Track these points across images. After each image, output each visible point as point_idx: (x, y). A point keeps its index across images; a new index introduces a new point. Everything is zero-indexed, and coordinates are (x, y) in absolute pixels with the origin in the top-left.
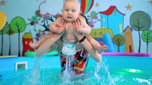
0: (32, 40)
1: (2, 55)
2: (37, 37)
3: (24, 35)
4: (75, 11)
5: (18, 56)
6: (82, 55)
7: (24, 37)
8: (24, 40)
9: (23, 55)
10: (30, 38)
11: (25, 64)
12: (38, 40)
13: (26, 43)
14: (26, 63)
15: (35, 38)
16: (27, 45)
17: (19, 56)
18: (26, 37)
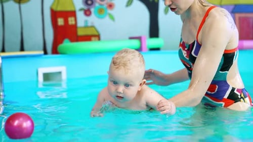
0: (73, 14)
1: (3, 51)
2: (86, 8)
3: (53, 4)
4: (131, 85)
5: (42, 52)
6: (195, 53)
7: (55, 8)
8: (55, 15)
9: (55, 51)
10: (69, 8)
11: (60, 73)
12: (88, 13)
13: (61, 22)
14: (63, 69)
15: (81, 10)
16: (61, 27)
17: (46, 53)
18: (59, 8)
